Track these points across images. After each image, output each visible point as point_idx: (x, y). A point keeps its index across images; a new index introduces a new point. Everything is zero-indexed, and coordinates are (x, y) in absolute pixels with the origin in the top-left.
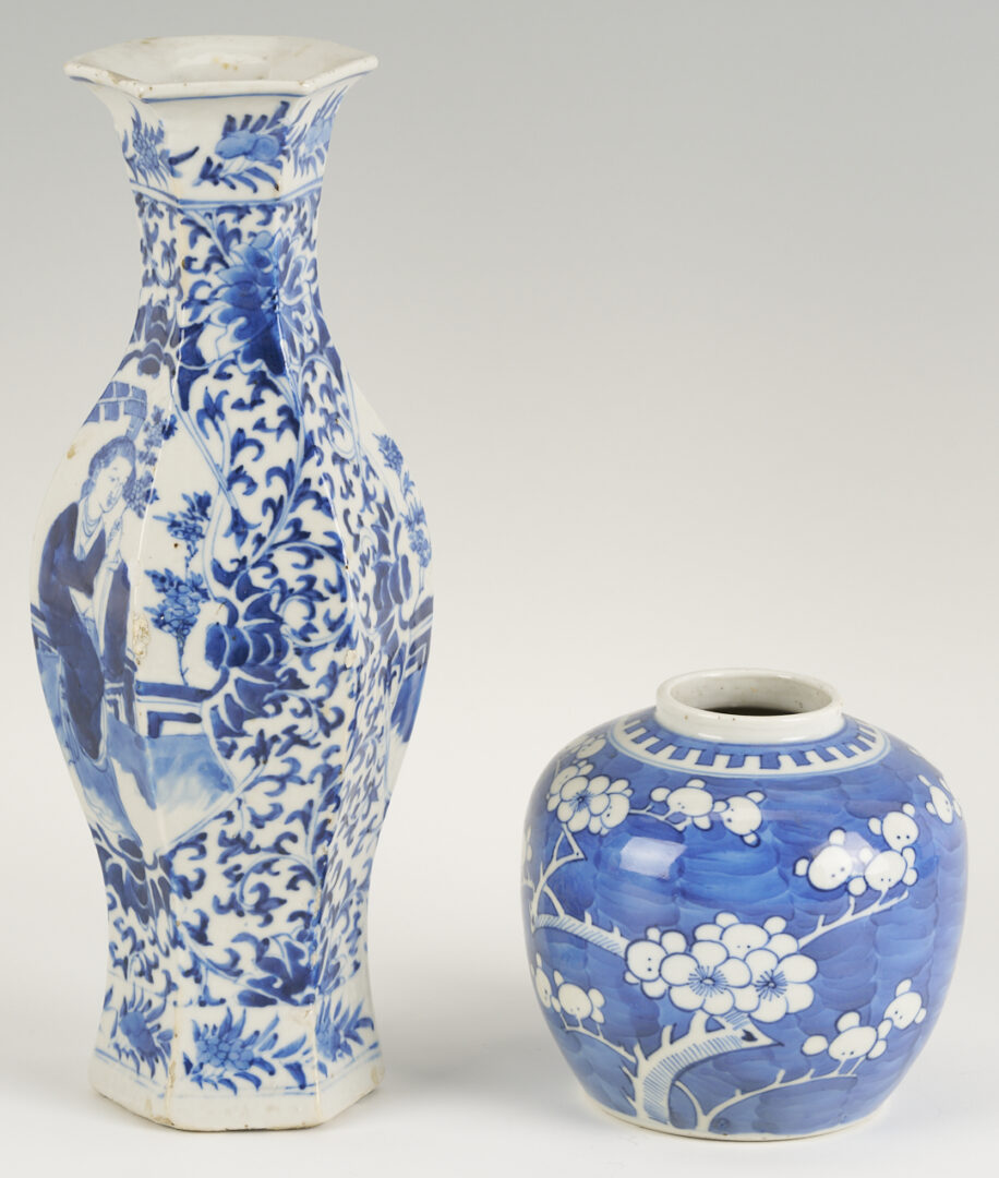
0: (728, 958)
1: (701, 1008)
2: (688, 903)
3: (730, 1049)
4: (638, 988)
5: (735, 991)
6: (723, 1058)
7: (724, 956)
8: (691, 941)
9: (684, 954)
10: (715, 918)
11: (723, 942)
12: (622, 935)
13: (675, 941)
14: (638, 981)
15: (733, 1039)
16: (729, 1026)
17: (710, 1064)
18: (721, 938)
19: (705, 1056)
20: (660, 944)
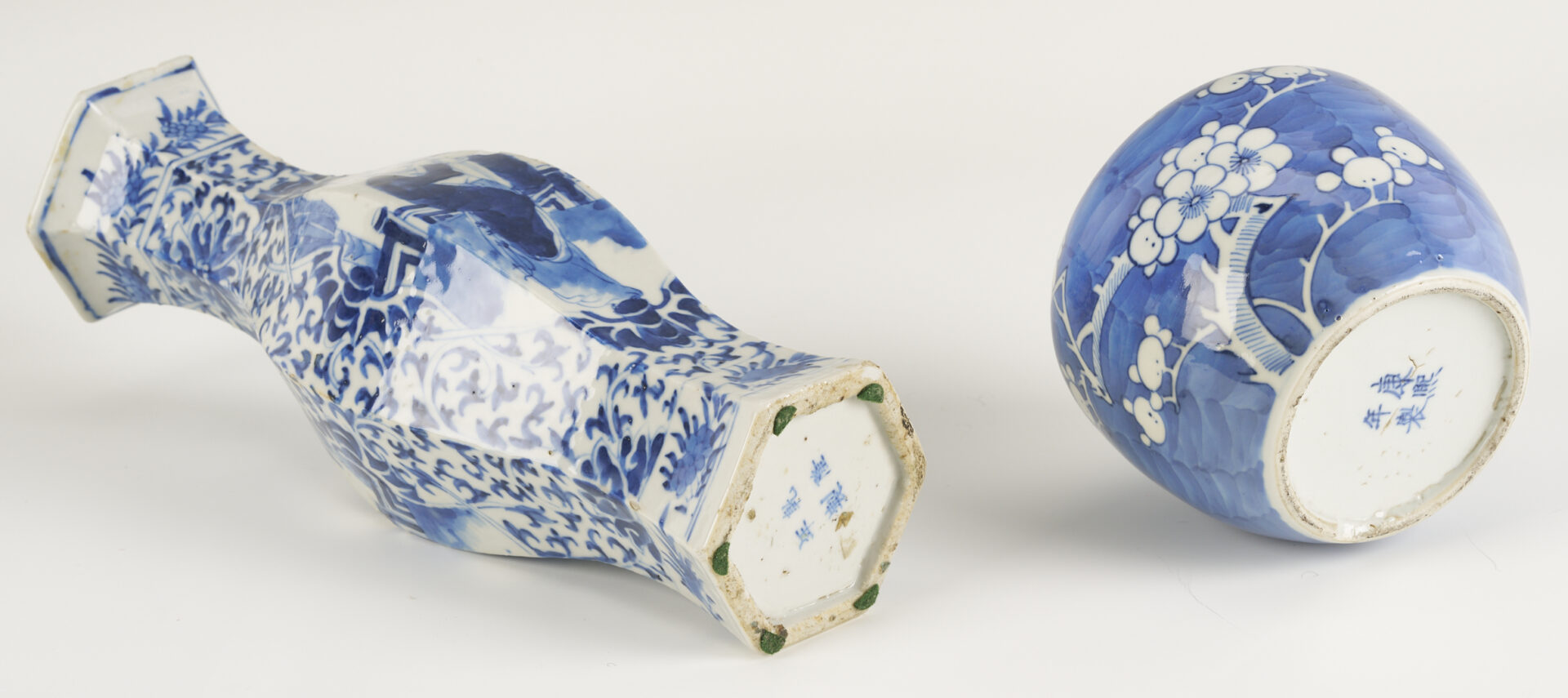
0: (1194, 173)
1: (1209, 222)
2: (1136, 177)
3: (1259, 230)
4: (1161, 268)
5: (1220, 187)
6: (1261, 240)
7: (1190, 175)
8: (1159, 192)
9: (1163, 205)
10: (1161, 163)
11: (1181, 168)
12: (1119, 256)
13: (1150, 207)
14: (1156, 263)
15: (1252, 219)
16: (1241, 214)
17: (1257, 255)
18: (1177, 168)
19: (1247, 253)
20: (1143, 221)
